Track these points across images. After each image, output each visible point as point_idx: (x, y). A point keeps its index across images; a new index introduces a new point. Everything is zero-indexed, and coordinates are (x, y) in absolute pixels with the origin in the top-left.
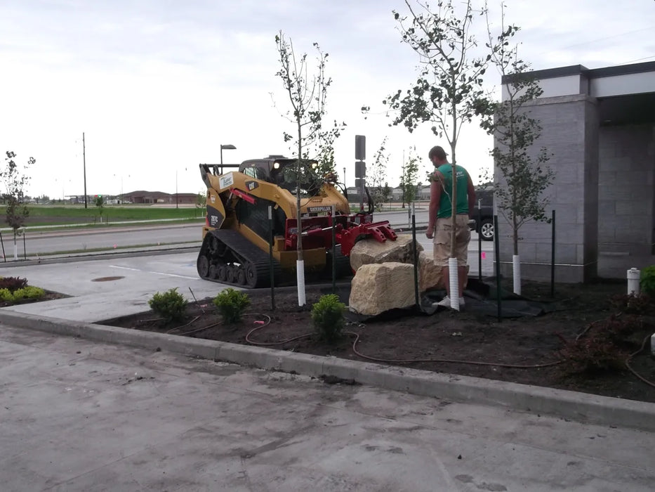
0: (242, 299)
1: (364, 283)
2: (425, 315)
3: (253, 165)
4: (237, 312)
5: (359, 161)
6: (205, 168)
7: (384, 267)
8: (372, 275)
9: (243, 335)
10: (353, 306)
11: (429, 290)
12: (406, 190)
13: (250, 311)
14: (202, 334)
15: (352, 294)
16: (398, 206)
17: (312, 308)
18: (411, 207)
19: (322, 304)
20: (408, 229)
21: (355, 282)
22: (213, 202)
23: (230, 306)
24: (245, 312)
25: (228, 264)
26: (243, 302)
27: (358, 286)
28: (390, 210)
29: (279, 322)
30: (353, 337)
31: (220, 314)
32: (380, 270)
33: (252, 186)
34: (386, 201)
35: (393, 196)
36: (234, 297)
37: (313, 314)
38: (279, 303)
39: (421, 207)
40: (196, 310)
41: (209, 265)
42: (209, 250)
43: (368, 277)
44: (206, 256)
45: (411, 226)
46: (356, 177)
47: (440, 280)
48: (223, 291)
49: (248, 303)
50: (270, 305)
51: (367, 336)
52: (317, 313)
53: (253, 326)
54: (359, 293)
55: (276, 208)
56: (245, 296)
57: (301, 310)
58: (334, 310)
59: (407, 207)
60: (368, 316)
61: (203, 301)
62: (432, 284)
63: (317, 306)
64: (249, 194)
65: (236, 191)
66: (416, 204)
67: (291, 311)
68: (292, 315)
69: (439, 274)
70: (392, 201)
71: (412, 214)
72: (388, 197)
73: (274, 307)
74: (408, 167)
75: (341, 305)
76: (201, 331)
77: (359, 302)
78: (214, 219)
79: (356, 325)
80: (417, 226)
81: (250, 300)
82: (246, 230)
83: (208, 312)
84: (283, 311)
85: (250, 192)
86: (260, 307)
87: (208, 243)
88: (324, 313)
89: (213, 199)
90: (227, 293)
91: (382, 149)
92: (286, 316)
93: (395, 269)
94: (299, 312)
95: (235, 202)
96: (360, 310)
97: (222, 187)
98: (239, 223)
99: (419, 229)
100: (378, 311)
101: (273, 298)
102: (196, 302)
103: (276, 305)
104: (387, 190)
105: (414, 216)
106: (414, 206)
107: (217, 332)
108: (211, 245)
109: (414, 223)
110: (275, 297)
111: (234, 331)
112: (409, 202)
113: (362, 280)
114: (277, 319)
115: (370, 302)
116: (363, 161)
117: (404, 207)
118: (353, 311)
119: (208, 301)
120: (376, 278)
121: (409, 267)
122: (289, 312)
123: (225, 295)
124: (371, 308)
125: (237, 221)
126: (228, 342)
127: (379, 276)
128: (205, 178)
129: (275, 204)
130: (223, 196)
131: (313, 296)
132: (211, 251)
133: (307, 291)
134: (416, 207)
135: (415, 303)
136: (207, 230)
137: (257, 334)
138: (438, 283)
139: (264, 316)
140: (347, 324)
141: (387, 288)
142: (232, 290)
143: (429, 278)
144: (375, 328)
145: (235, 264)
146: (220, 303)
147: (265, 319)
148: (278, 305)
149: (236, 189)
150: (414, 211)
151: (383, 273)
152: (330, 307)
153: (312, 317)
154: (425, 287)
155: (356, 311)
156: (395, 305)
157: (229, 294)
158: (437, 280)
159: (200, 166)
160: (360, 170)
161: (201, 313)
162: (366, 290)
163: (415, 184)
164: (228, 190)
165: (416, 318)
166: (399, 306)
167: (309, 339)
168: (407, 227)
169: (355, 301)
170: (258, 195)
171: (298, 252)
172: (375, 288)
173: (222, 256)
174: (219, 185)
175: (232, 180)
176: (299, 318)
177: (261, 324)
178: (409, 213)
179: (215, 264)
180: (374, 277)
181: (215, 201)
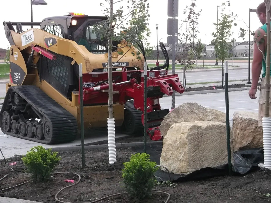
0: (52, 157)
1: (175, 142)
2: (237, 175)
3: (53, 22)
4: (47, 171)
5: (171, 18)
6: (9, 26)
7: (195, 126)
8: (183, 133)
9: (53, 193)
10: (164, 165)
11: (241, 149)
12: (219, 47)
13: (60, 170)
14: (11, 192)
15: (163, 153)
16: (211, 63)
17: (122, 166)
18: (224, 64)
19: (133, 163)
20: (221, 87)
21: (166, 141)
22: (16, 59)
23: (39, 164)
24: (54, 170)
25: (30, 119)
26: (52, 160)
27: (170, 145)
28: (203, 67)
29: (89, 181)
30: (164, 196)
31: (30, 172)
32: (192, 128)
33: (50, 42)
34: (199, 58)
35: (206, 53)
36: (44, 155)
37: (124, 173)
38: (89, 161)
39: (234, 64)
40: (5, 168)
41: (11, 120)
42: (11, 106)
43: (180, 136)
44: (8, 111)
45: (224, 84)
46: (168, 34)
47: (254, 139)
48: (32, 149)
49: (57, 161)
50: (80, 164)
51: (178, 196)
52: (127, 171)
53: (62, 184)
54: (171, 152)
55: (73, 63)
56: (55, 154)
57: (111, 168)
58: (145, 169)
59: (220, 64)
60: (179, 175)
61: (11, 159)
62: (245, 143)
63: (128, 165)
64: (48, 51)
65: (36, 47)
66: (229, 61)
67: (102, 169)
68: (102, 174)
69: (253, 132)
70: (205, 58)
71: (225, 72)
72: (202, 54)
73: (84, 165)
74: (220, 24)
75: (153, 164)
76: (9, 189)
77: (171, 161)
78: (17, 75)
79: (167, 185)
80: (230, 83)
81: (60, 159)
82: (47, 87)
83: (17, 171)
84: (94, 169)
85: (49, 49)
86: (70, 165)
87: (10, 100)
88: (134, 171)
89: (15, 56)
90: (36, 150)
91: (193, 5)
92: (96, 174)
93: (207, 127)
94: (109, 170)
95: (37, 59)
96: (171, 170)
97: (24, 44)
98: (40, 79)
99: (232, 86)
100: (189, 170)
101: (83, 156)
102: (4, 160)
103: (87, 163)
104: (200, 47)
105: (227, 75)
106: (227, 63)
107: (26, 191)
108: (13, 102)
109: (227, 81)
110: (85, 155)
111: (43, 190)
112: (222, 60)
113: (174, 139)
114: (88, 178)
115: (182, 161)
116: (176, 18)
117: (217, 64)
118: (164, 169)
119: (18, 158)
120: (187, 137)
121: (222, 126)
122: (100, 170)
123: (34, 153)
124: (182, 167)
125: (39, 78)
126: (37, 201)
127: (191, 135)
128: (8, 35)
129: (72, 59)
130: (25, 53)
131: (124, 154)
132: (13, 107)
133: (118, 149)
134: (229, 64)
135: (227, 162)
136: (10, 86)
137: (66, 193)
138: (252, 142)
139: (74, 175)
140: (158, 183)
141: (199, 147)
142: (42, 148)
143: (243, 137)
144: (187, 188)
145: (36, 119)
146: (29, 161)
147: (75, 178)
148: (89, 164)
149: (37, 46)
150: (227, 69)
151: (195, 131)
152: (141, 166)
153: (123, 176)
154: (238, 146)
155: (167, 170)
156: (206, 165)
157: (39, 152)
158: (250, 139)
159: (4, 23)
160: (173, 26)
161: (10, 171)
162: (177, 149)
163: (228, 41)
164: (29, 47)
165: (229, 177)
166: (211, 166)
167: (119, 198)
168: (220, 84)
169: (167, 159)
170: (56, 52)
171: (110, 110)
172: (187, 147)
173: (22, 111)
174: (21, 43)
175: (33, 37)
176: (109, 177)
177: (71, 183)
178: (223, 70)
179: (17, 119)
180: (186, 135)
181: (17, 58)
